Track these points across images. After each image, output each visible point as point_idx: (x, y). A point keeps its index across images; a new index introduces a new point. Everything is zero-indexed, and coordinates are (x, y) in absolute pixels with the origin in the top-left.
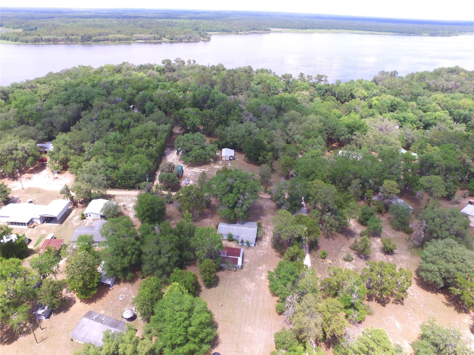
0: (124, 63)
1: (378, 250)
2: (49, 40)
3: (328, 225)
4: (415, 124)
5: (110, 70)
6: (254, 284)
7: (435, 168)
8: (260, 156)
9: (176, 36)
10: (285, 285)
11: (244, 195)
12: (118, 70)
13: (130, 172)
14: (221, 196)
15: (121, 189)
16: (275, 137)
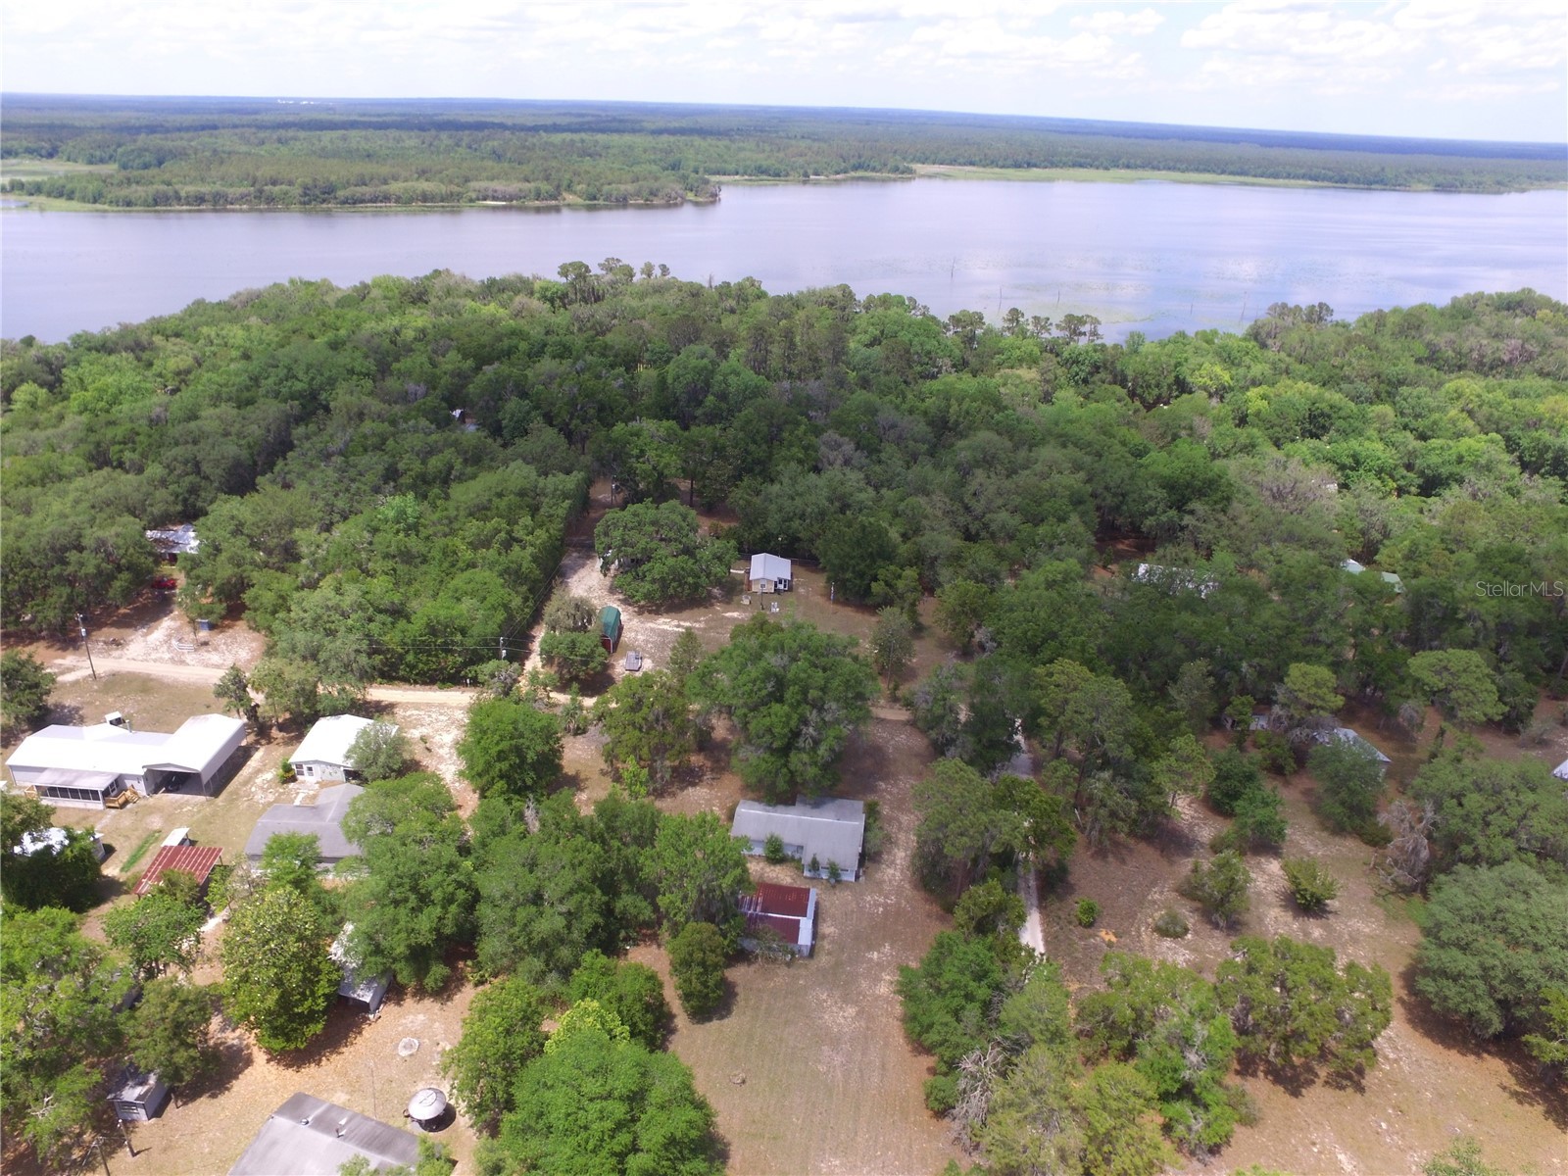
0: (437, 273)
1: (1272, 898)
2: (200, 199)
3: (1103, 812)
4: (1392, 477)
5: (390, 294)
6: (851, 1011)
7: (1461, 623)
8: (875, 579)
9: (606, 188)
10: (957, 1014)
11: (821, 710)
12: (416, 295)
13: (447, 626)
14: (745, 710)
15: (416, 682)
16: (926, 517)
